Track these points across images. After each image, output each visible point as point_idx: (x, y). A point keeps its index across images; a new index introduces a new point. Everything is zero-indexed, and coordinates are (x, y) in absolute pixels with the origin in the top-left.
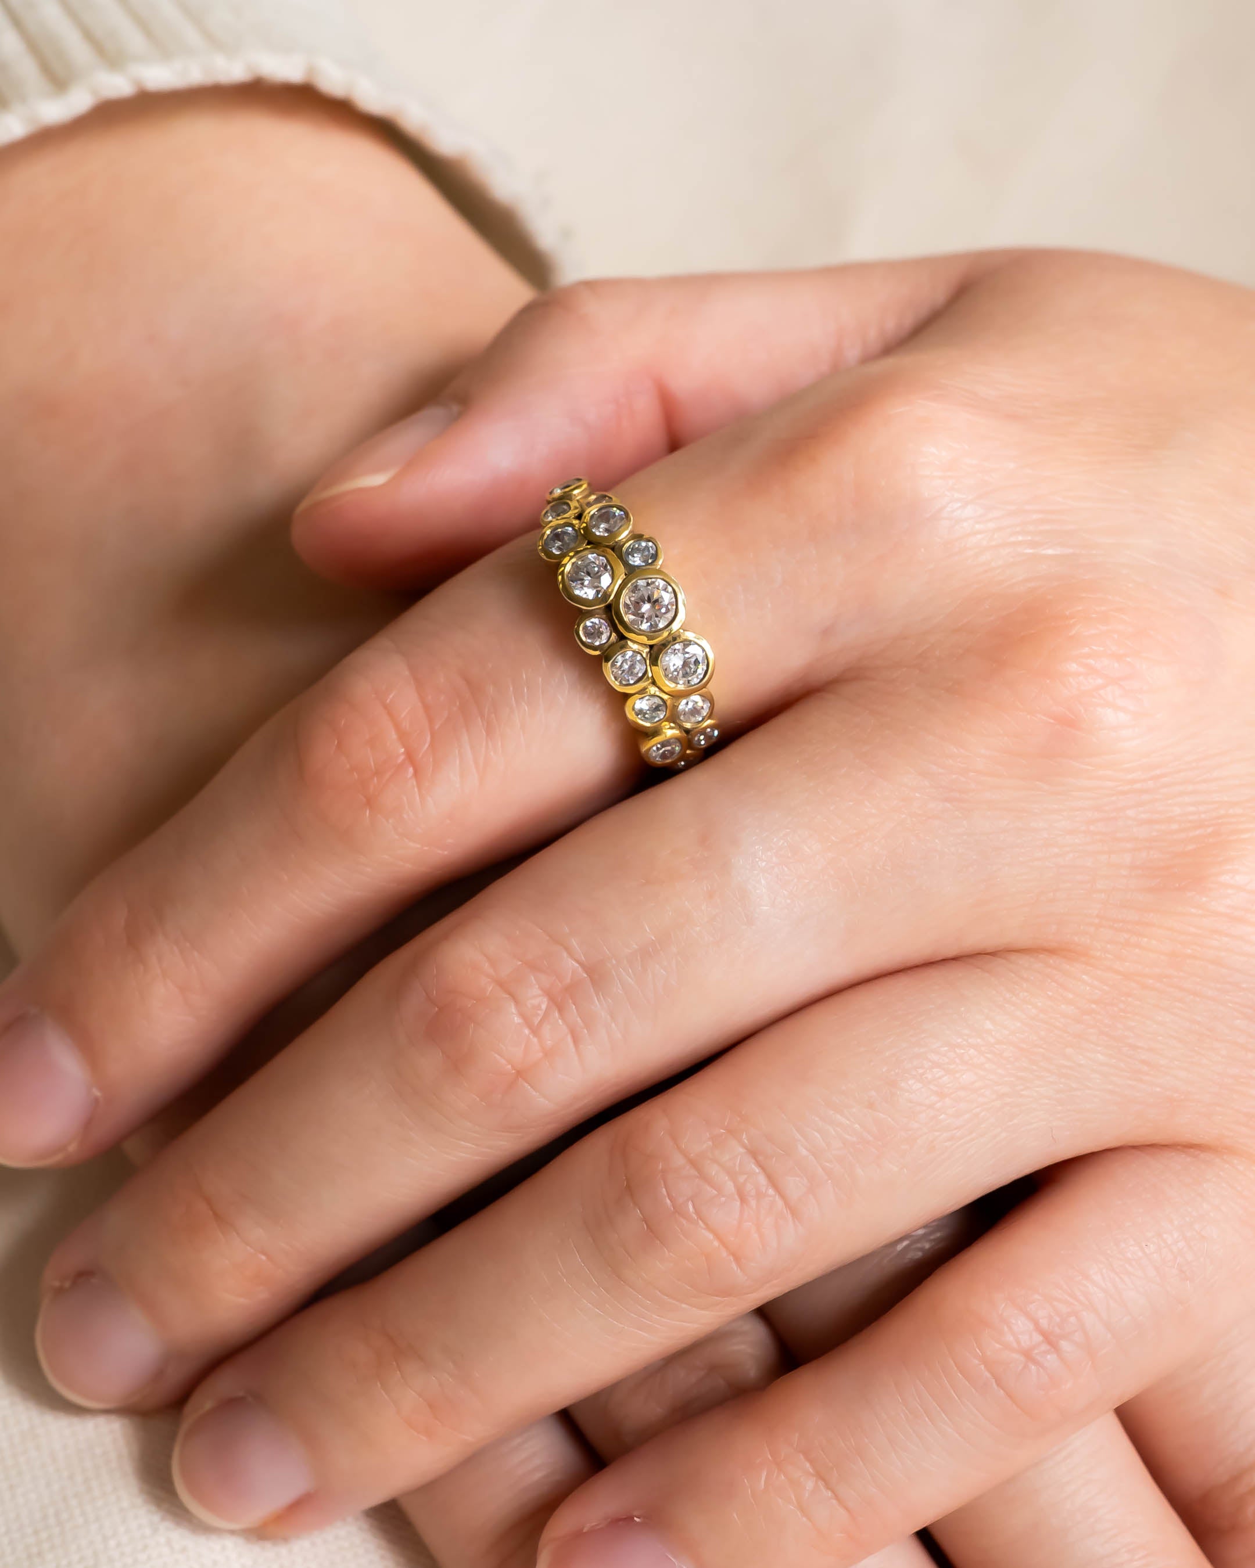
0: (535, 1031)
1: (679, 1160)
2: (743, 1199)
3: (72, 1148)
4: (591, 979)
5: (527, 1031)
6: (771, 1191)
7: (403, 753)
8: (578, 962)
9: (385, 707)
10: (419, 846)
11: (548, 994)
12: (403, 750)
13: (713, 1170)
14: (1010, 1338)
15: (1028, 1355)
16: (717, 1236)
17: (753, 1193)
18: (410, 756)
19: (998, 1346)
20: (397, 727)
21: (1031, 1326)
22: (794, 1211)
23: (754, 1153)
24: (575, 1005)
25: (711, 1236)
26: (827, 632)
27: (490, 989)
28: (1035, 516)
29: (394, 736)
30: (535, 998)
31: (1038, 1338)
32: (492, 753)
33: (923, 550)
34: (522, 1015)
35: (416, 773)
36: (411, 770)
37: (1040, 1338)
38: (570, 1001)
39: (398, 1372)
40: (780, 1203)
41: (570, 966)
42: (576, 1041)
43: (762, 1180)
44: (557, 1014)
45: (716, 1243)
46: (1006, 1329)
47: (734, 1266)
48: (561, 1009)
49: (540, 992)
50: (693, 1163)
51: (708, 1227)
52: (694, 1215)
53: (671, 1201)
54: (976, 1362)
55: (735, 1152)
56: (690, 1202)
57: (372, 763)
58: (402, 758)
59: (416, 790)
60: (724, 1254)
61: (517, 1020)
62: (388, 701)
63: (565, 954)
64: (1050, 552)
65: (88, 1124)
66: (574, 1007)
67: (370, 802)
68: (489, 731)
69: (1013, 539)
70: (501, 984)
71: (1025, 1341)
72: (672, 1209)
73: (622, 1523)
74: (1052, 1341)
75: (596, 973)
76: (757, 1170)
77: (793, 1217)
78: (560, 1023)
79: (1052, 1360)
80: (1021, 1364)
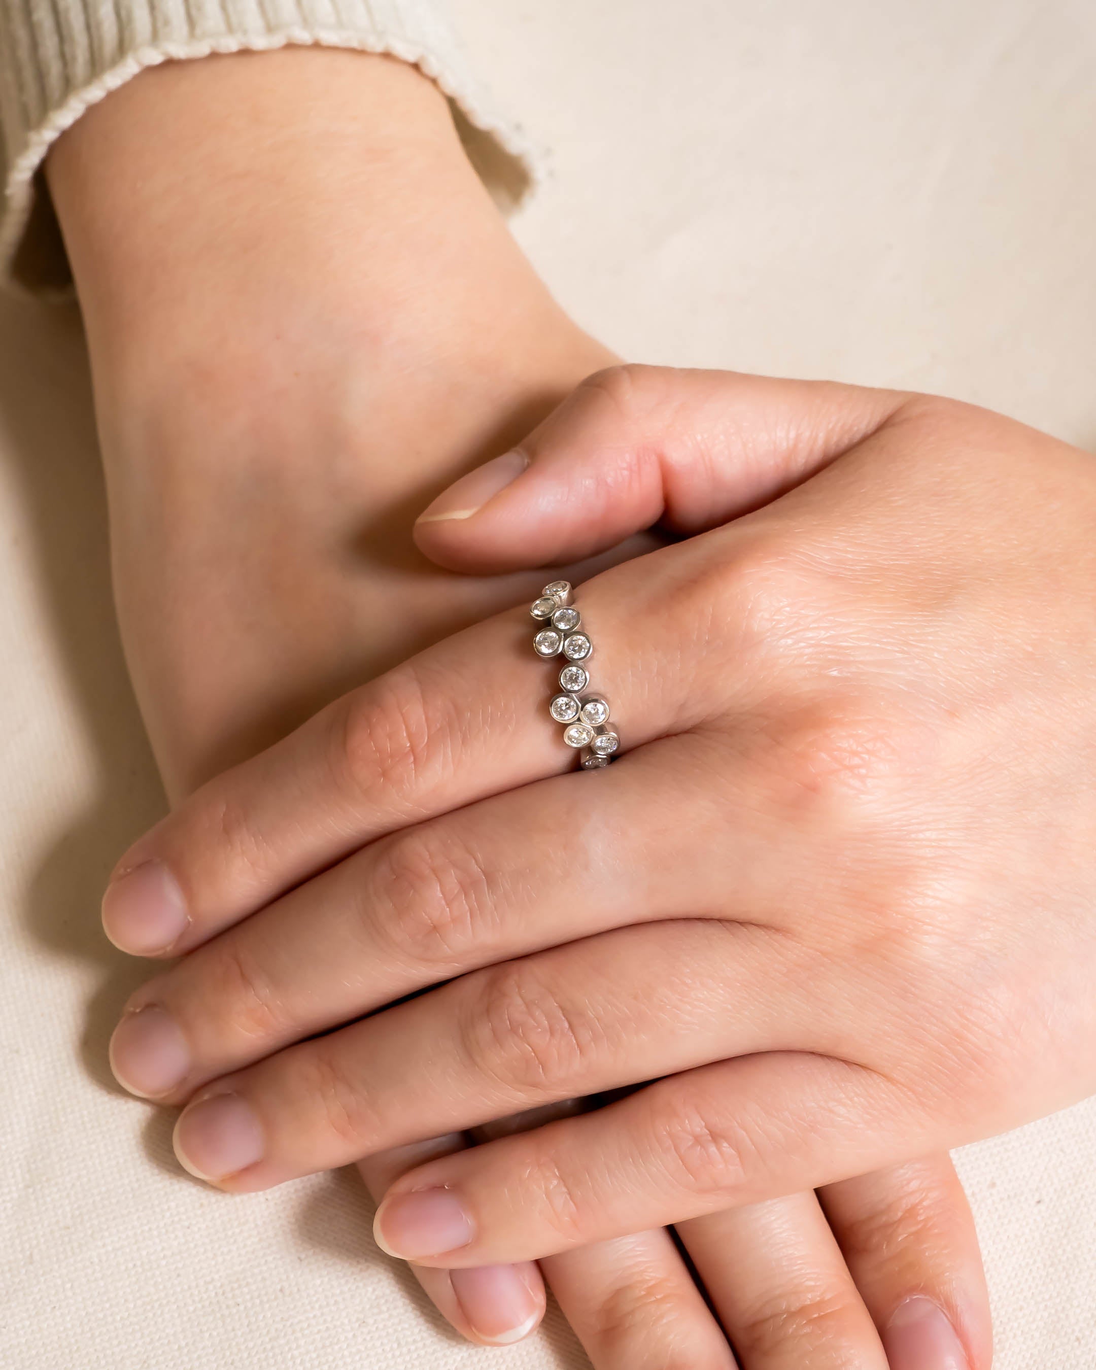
0: (448, 905)
1: (518, 1001)
2: (552, 1032)
3: (169, 948)
4: (487, 882)
5: (443, 902)
6: (570, 1034)
7: (409, 747)
8: (481, 867)
9: (402, 714)
10: (411, 805)
11: (461, 883)
12: (409, 744)
13: (537, 1013)
15: (697, 1140)
16: (533, 1048)
17: (559, 1031)
18: (413, 749)
19: (680, 1128)
20: (408, 729)
21: (703, 1124)
22: (582, 1050)
23: (562, 1008)
25: (529, 1049)
26: (682, 707)
27: (427, 872)
28: (826, 649)
29: (405, 734)
30: (452, 879)
31: (706, 1132)
32: (464, 756)
33: (747, 664)
34: (442, 891)
35: (415, 761)
36: (412, 759)
37: (708, 1132)
38: (472, 891)
39: (333, 1090)
40: (574, 1042)
41: (476, 868)
42: (472, 916)
43: (566, 1025)
45: (532, 1053)
46: (687, 1122)
47: (541, 1071)
48: (466, 894)
49: (455, 880)
50: (527, 1005)
51: (530, 1045)
52: (521, 1034)
53: (509, 1022)
54: (665, 1133)
55: (553, 1004)
56: (520, 1026)
57: (389, 750)
58: (408, 749)
59: (414, 771)
60: (536, 1062)
61: (439, 894)
62: (404, 711)
63: (472, 860)
65: (181, 936)
66: (474, 895)
67: (384, 773)
68: (464, 741)
70: (433, 870)
71: (698, 1130)
72: (509, 1027)
73: (437, 1189)
74: (715, 1137)
75: (490, 878)
76: (563, 1018)
77: (581, 1052)
78: (464, 902)
79: (713, 1149)
80: (690, 1143)
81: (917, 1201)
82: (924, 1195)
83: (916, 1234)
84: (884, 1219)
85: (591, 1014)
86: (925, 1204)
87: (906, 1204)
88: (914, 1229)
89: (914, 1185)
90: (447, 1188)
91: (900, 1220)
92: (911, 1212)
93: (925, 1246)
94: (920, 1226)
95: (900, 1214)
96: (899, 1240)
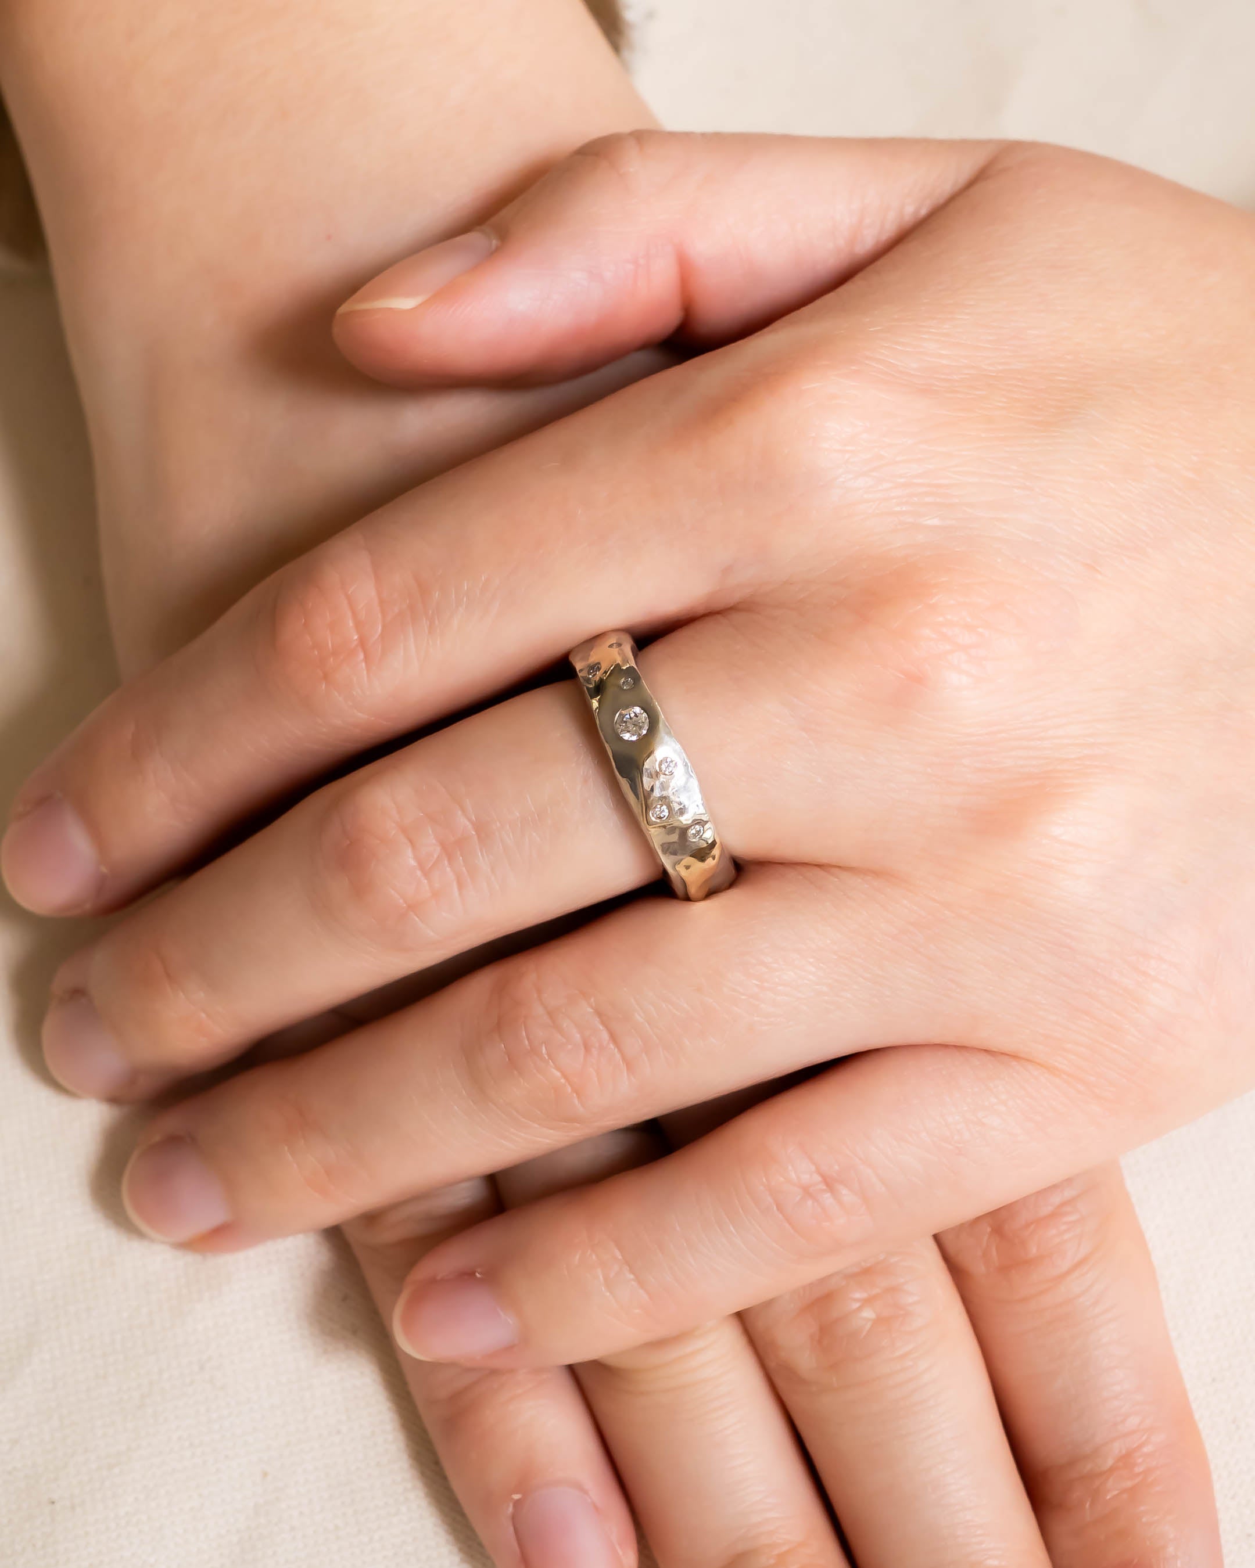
0: (426, 874)
1: (539, 1010)
2: (587, 1048)
4: (479, 837)
5: (419, 873)
6: (612, 1046)
7: (356, 640)
8: (470, 820)
9: (347, 596)
10: (366, 716)
11: (443, 845)
12: (356, 637)
13: (566, 1024)
14: (793, 1175)
15: (807, 1192)
16: (565, 1076)
17: (597, 1045)
18: (362, 642)
19: (782, 1179)
20: (354, 614)
21: (813, 1168)
22: (630, 1065)
23: (599, 1013)
24: (462, 857)
25: (558, 1074)
26: (727, 570)
27: (393, 832)
29: (351, 624)
30: (430, 843)
31: (817, 1178)
32: (432, 648)
34: (416, 858)
35: (366, 657)
36: (362, 654)
37: (819, 1179)
38: (459, 853)
39: (303, 1141)
40: (618, 1056)
41: (463, 823)
42: (461, 885)
43: (605, 1036)
44: (446, 862)
45: (563, 1081)
46: (790, 1168)
47: (576, 1101)
48: (450, 858)
49: (434, 841)
50: (550, 1014)
51: (558, 1069)
52: (546, 1056)
53: (528, 1042)
54: (762, 1188)
55: (586, 1009)
56: (544, 1045)
57: (330, 645)
58: (356, 643)
59: (365, 671)
60: (569, 1090)
61: (413, 862)
62: (349, 593)
63: (460, 813)
64: (930, 522)
66: (461, 858)
67: (326, 677)
68: (432, 630)
69: (898, 509)
70: (404, 830)
71: (805, 1178)
72: (529, 1048)
73: (466, 1276)
74: (829, 1183)
75: (482, 830)
76: (601, 1027)
77: (628, 1069)
78: (448, 869)
79: (827, 1198)
80: (799, 1197)
81: (1135, 1446)
82: (1144, 1438)
83: (1132, 1491)
84: (1089, 1467)
85: (639, 1018)
86: (1145, 1450)
87: (1117, 1448)
88: (1129, 1484)
89: (1133, 1421)
90: (478, 1275)
91: (1112, 1470)
92: (1126, 1459)
93: (1142, 1508)
94: (1137, 1481)
95: (1110, 1462)
96: (1108, 1497)
